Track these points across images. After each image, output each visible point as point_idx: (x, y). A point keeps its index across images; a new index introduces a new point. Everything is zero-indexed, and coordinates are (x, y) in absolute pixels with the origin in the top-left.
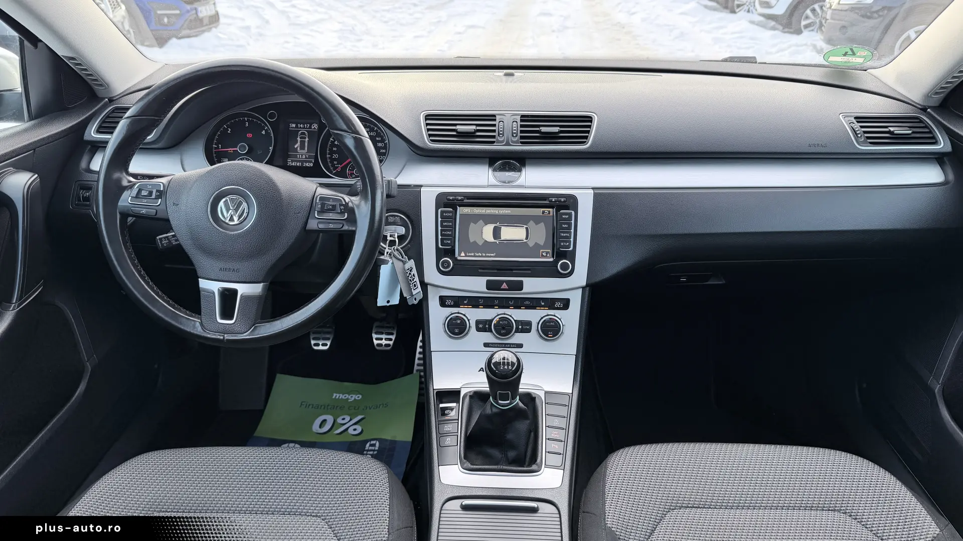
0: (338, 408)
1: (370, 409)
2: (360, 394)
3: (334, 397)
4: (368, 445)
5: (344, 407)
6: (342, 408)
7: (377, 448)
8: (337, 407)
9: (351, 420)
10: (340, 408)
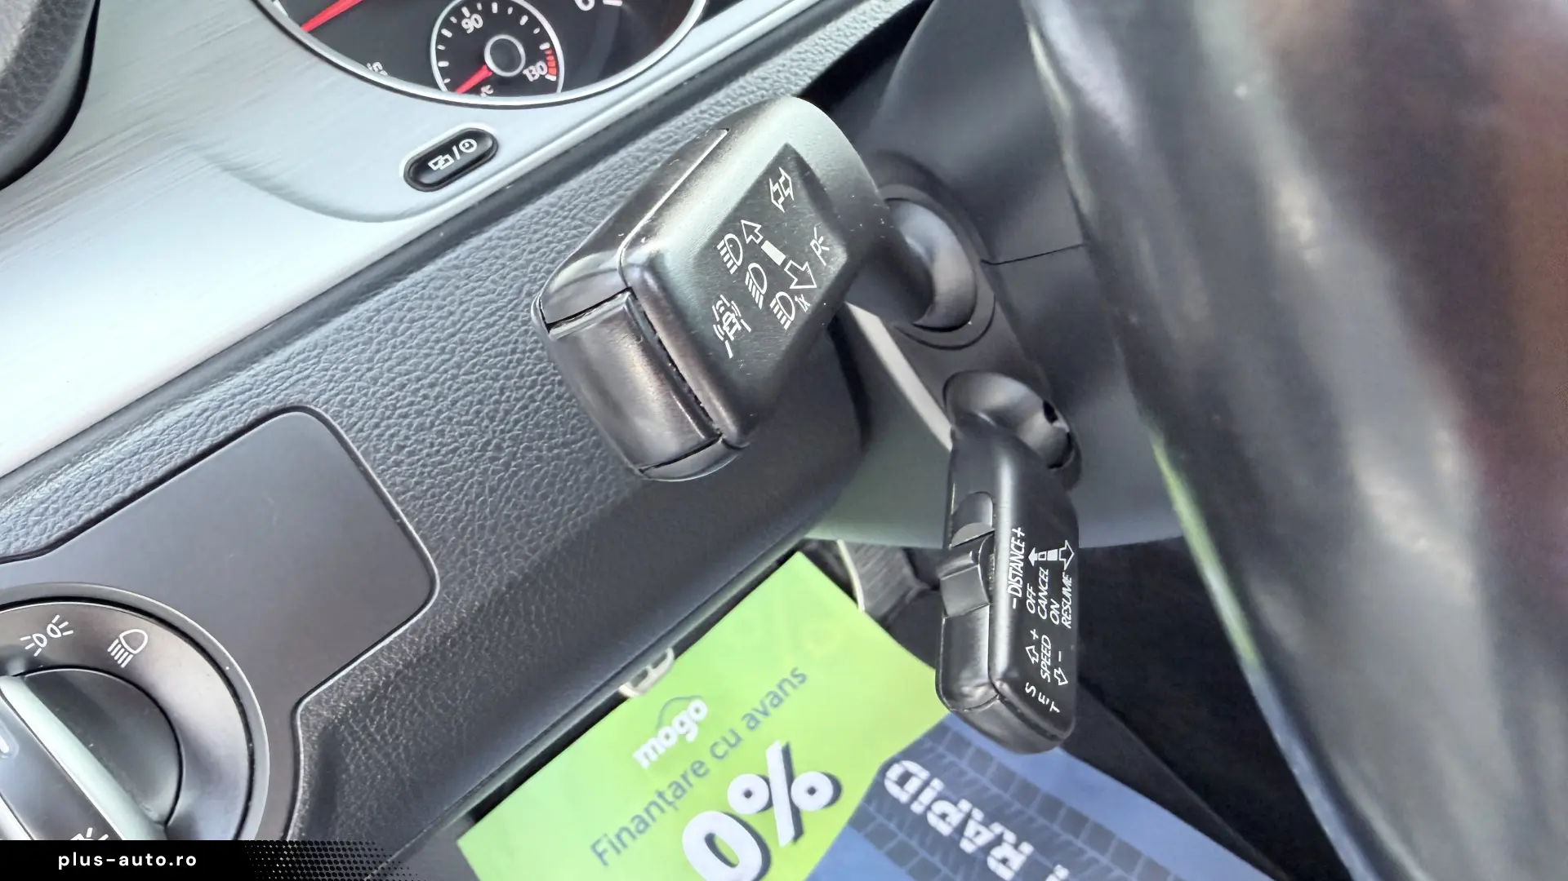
0: (692, 778)
1: (766, 713)
2: (690, 699)
3: (645, 764)
4: (892, 788)
5: (702, 764)
6: (699, 769)
7: (924, 774)
8: (684, 777)
9: (767, 781)
10: (695, 772)
